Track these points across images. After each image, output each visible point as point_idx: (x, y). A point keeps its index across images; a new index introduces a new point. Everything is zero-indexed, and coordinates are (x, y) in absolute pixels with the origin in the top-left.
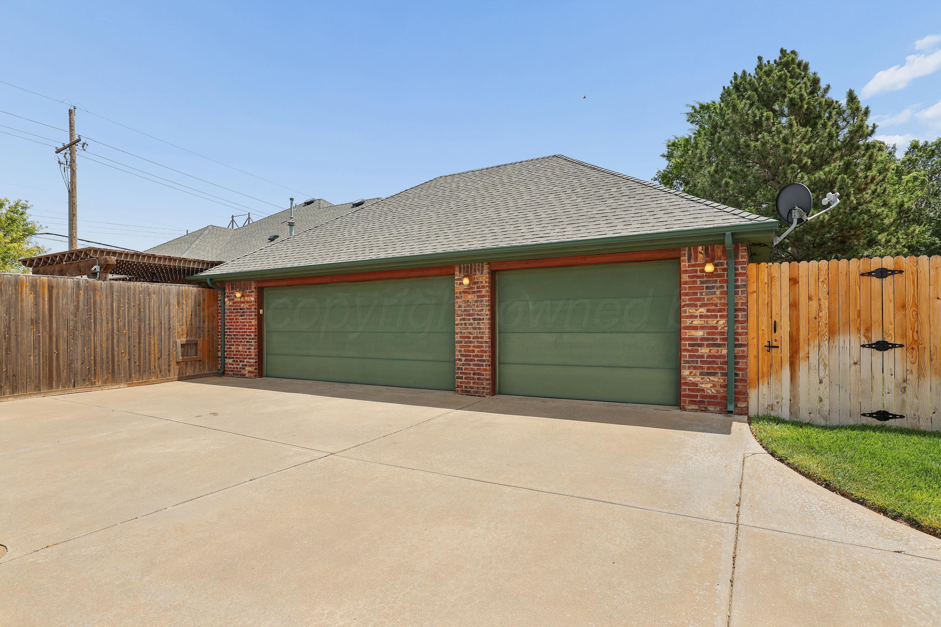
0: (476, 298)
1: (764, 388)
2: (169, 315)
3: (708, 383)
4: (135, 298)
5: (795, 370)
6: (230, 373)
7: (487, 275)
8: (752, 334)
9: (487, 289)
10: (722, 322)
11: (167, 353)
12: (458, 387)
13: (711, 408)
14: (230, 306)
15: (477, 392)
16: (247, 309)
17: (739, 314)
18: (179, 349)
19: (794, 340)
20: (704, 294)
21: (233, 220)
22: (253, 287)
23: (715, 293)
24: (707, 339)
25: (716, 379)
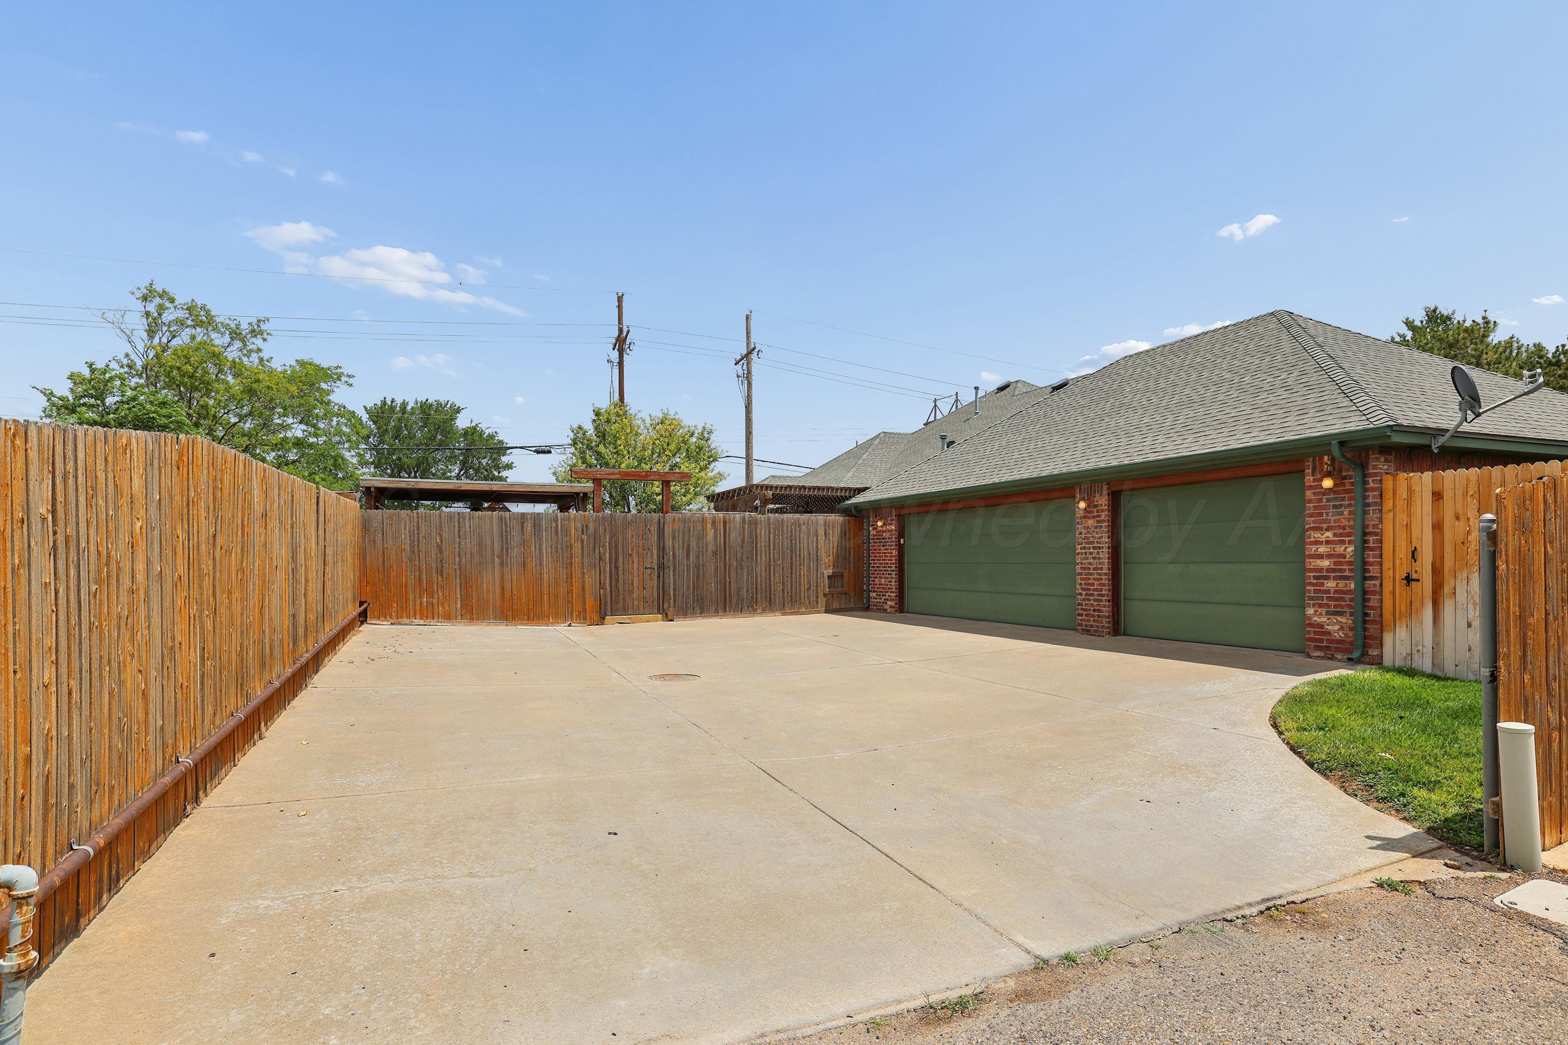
0: (1095, 524)
1: (1402, 633)
2: (817, 547)
3: (1335, 624)
4: (787, 530)
5: (1438, 610)
6: (875, 608)
7: (1106, 497)
8: (1387, 564)
9: (1107, 513)
10: (1351, 549)
11: (815, 584)
12: (1079, 625)
13: (1339, 657)
14: (874, 535)
15: (1096, 631)
16: (889, 538)
17: (1371, 538)
18: (826, 581)
19: (1437, 571)
20: (1330, 514)
21: (935, 406)
22: (894, 514)
23: (1342, 513)
24: (1334, 570)
25: (1344, 620)
